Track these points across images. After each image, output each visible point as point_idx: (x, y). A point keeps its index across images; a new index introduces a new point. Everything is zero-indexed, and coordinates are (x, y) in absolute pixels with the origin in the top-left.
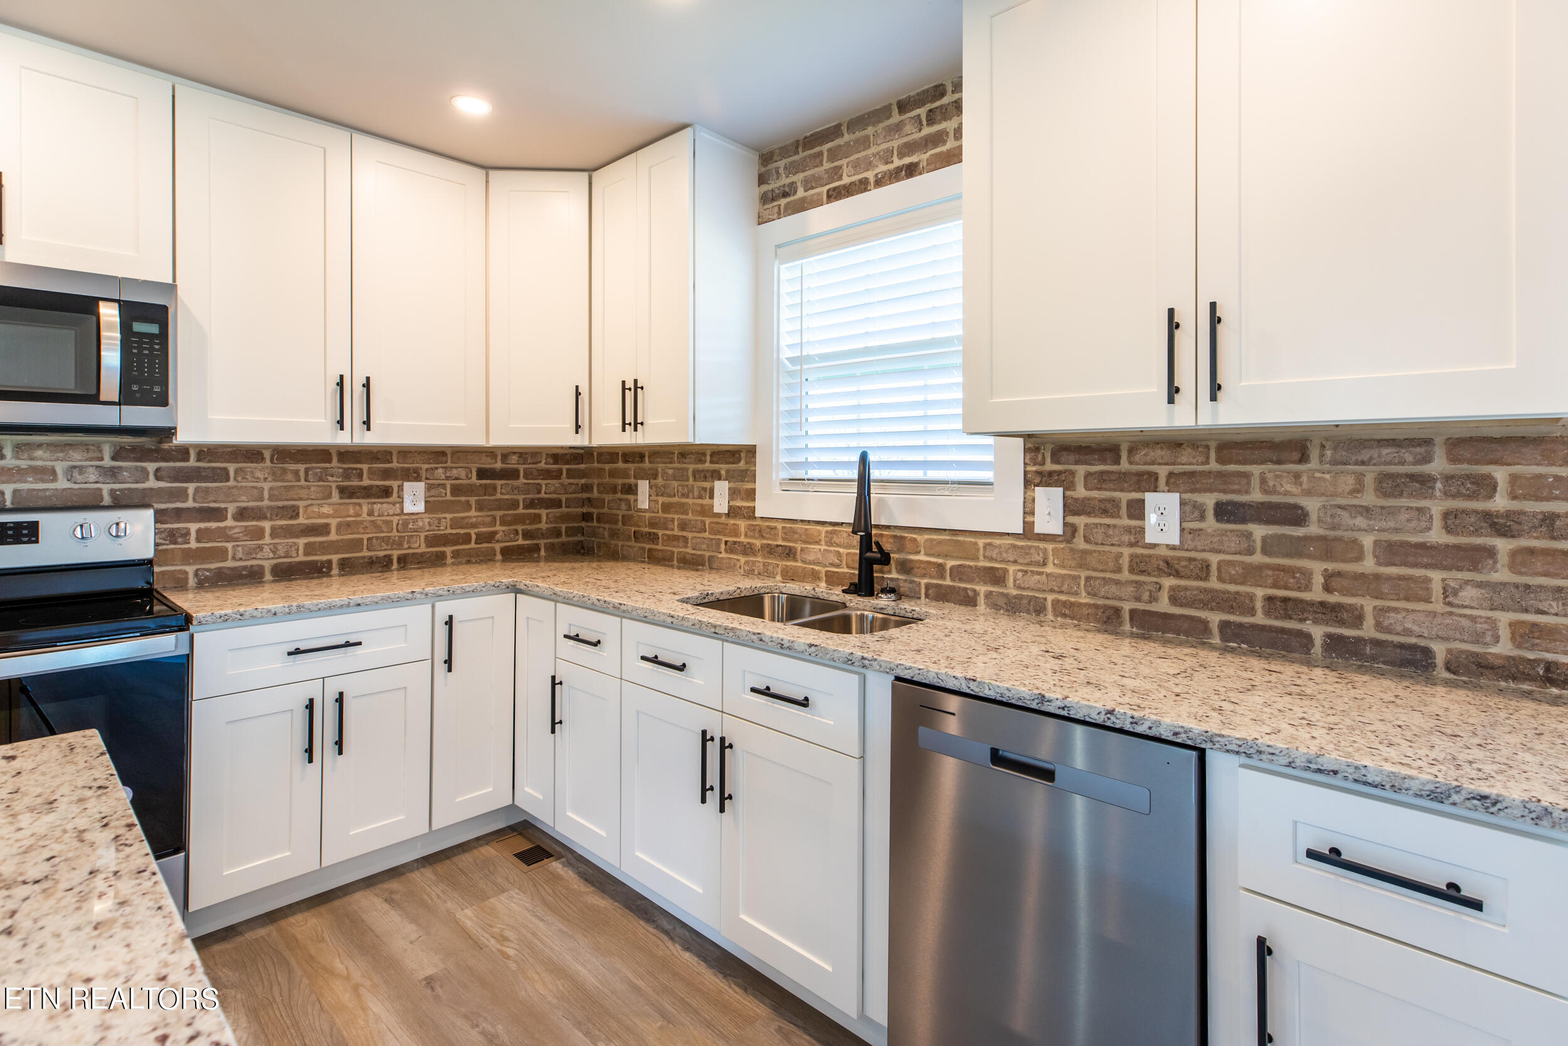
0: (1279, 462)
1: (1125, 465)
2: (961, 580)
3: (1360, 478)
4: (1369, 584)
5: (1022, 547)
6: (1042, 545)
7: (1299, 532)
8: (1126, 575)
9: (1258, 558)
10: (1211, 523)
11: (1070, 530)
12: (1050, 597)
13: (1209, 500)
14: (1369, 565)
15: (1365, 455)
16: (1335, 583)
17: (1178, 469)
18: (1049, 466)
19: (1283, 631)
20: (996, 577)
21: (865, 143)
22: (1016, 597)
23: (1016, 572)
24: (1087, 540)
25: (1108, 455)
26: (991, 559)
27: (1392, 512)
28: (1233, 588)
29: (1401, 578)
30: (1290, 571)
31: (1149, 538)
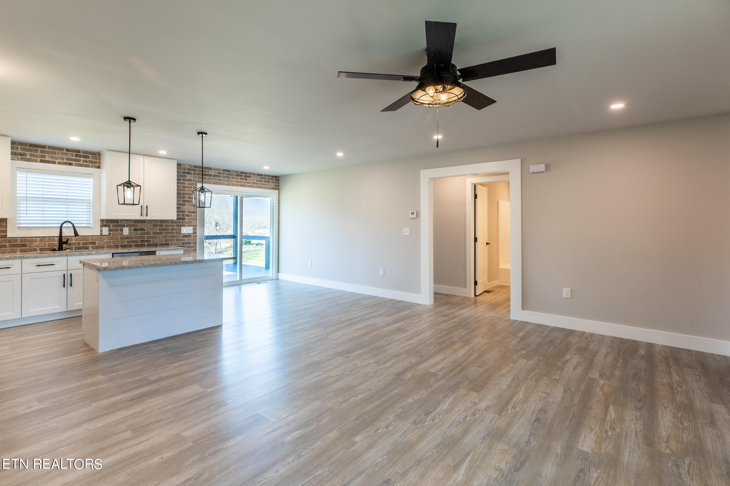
0: (142, 223)
1: (119, 223)
2: (85, 245)
3: (151, 226)
4: (152, 237)
5: (100, 237)
6: (104, 237)
7: (144, 232)
8: (120, 240)
9: (139, 235)
10: (133, 231)
11: (110, 234)
12: (105, 245)
13: (133, 228)
14: (152, 235)
15: (151, 222)
16: (148, 237)
17: (128, 224)
18: (105, 224)
19: (142, 244)
20: (94, 243)
21: (55, 153)
22: (98, 246)
23: (98, 242)
24: (113, 235)
25: (117, 222)
26: (93, 240)
27: (154, 229)
28: (136, 240)
29: (155, 236)
30: (143, 237)
31: (124, 234)
